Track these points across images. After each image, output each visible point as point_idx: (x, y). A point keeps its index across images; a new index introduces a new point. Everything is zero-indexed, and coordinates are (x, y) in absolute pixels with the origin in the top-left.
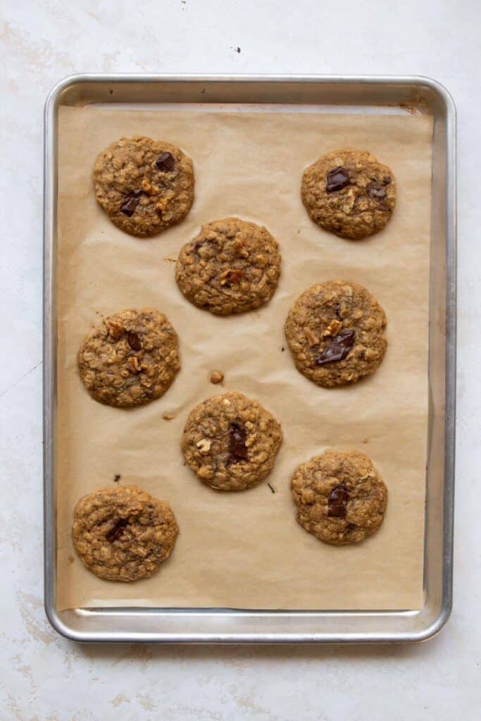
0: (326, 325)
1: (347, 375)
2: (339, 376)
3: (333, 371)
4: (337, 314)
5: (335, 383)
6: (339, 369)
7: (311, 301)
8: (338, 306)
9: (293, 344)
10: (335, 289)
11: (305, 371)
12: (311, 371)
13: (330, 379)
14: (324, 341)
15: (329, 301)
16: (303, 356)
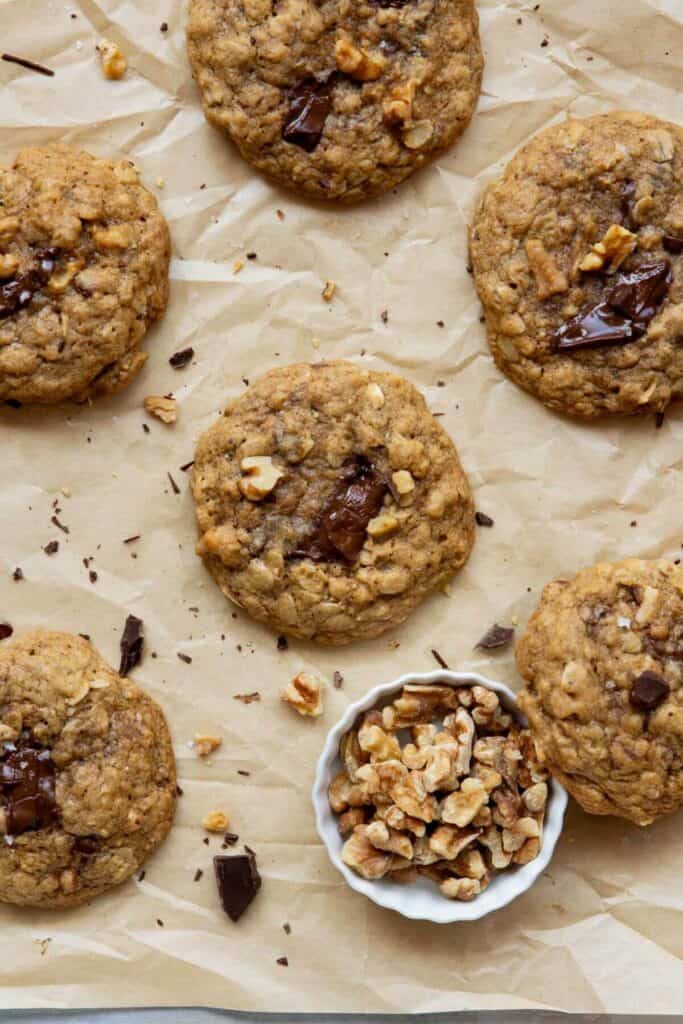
0: (591, 238)
1: (638, 386)
2: (616, 390)
3: (598, 373)
4: (625, 209)
5: (602, 407)
6: (617, 369)
7: (552, 166)
8: (630, 188)
9: (490, 288)
10: (621, 136)
11: (519, 368)
12: (535, 370)
13: (588, 395)
14: (581, 284)
15: (604, 171)
16: (516, 323)
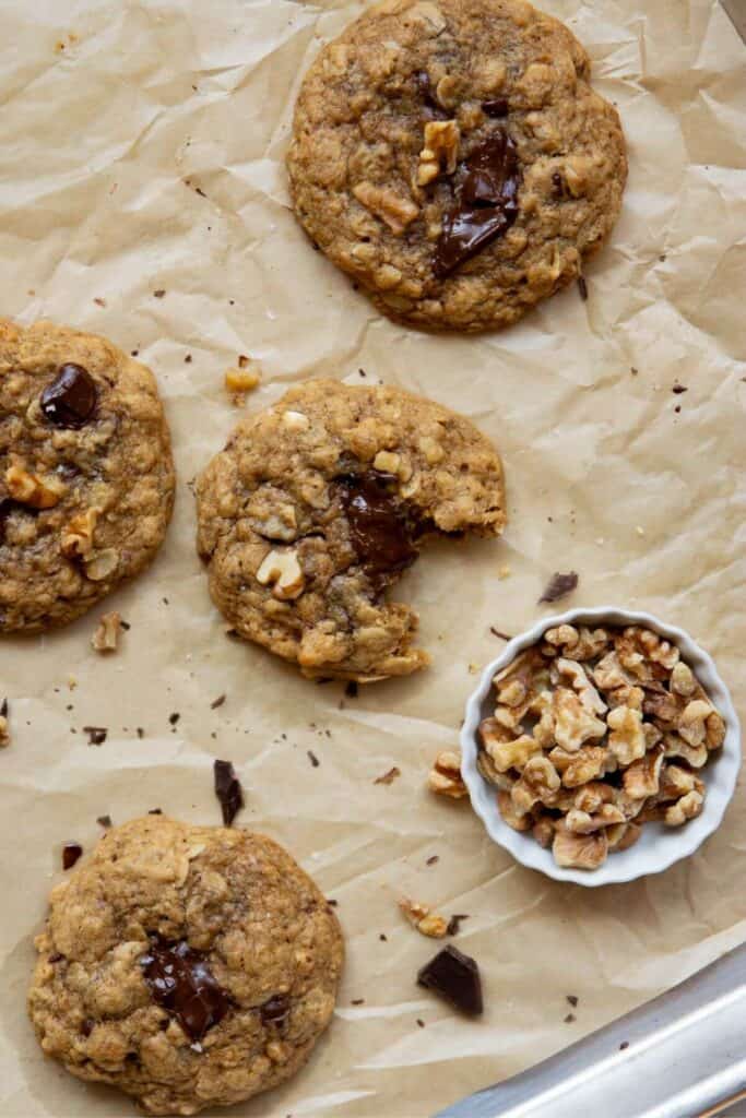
0: (414, 149)
1: (542, 265)
2: (524, 280)
3: (497, 274)
4: (430, 102)
5: (521, 304)
6: (513, 261)
7: (335, 102)
8: (423, 77)
9: (345, 254)
10: (388, 33)
11: (419, 315)
12: (435, 306)
13: (499, 300)
14: (430, 198)
15: (387, 77)
16: (390, 274)
